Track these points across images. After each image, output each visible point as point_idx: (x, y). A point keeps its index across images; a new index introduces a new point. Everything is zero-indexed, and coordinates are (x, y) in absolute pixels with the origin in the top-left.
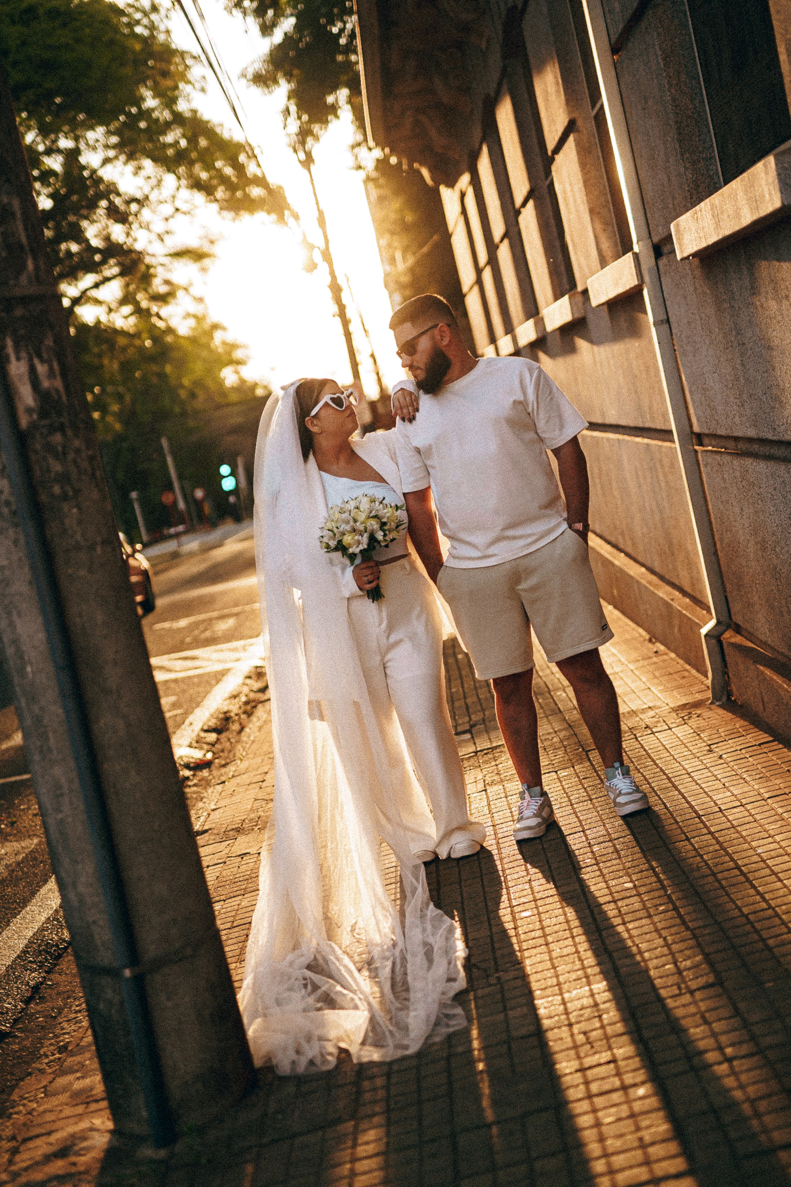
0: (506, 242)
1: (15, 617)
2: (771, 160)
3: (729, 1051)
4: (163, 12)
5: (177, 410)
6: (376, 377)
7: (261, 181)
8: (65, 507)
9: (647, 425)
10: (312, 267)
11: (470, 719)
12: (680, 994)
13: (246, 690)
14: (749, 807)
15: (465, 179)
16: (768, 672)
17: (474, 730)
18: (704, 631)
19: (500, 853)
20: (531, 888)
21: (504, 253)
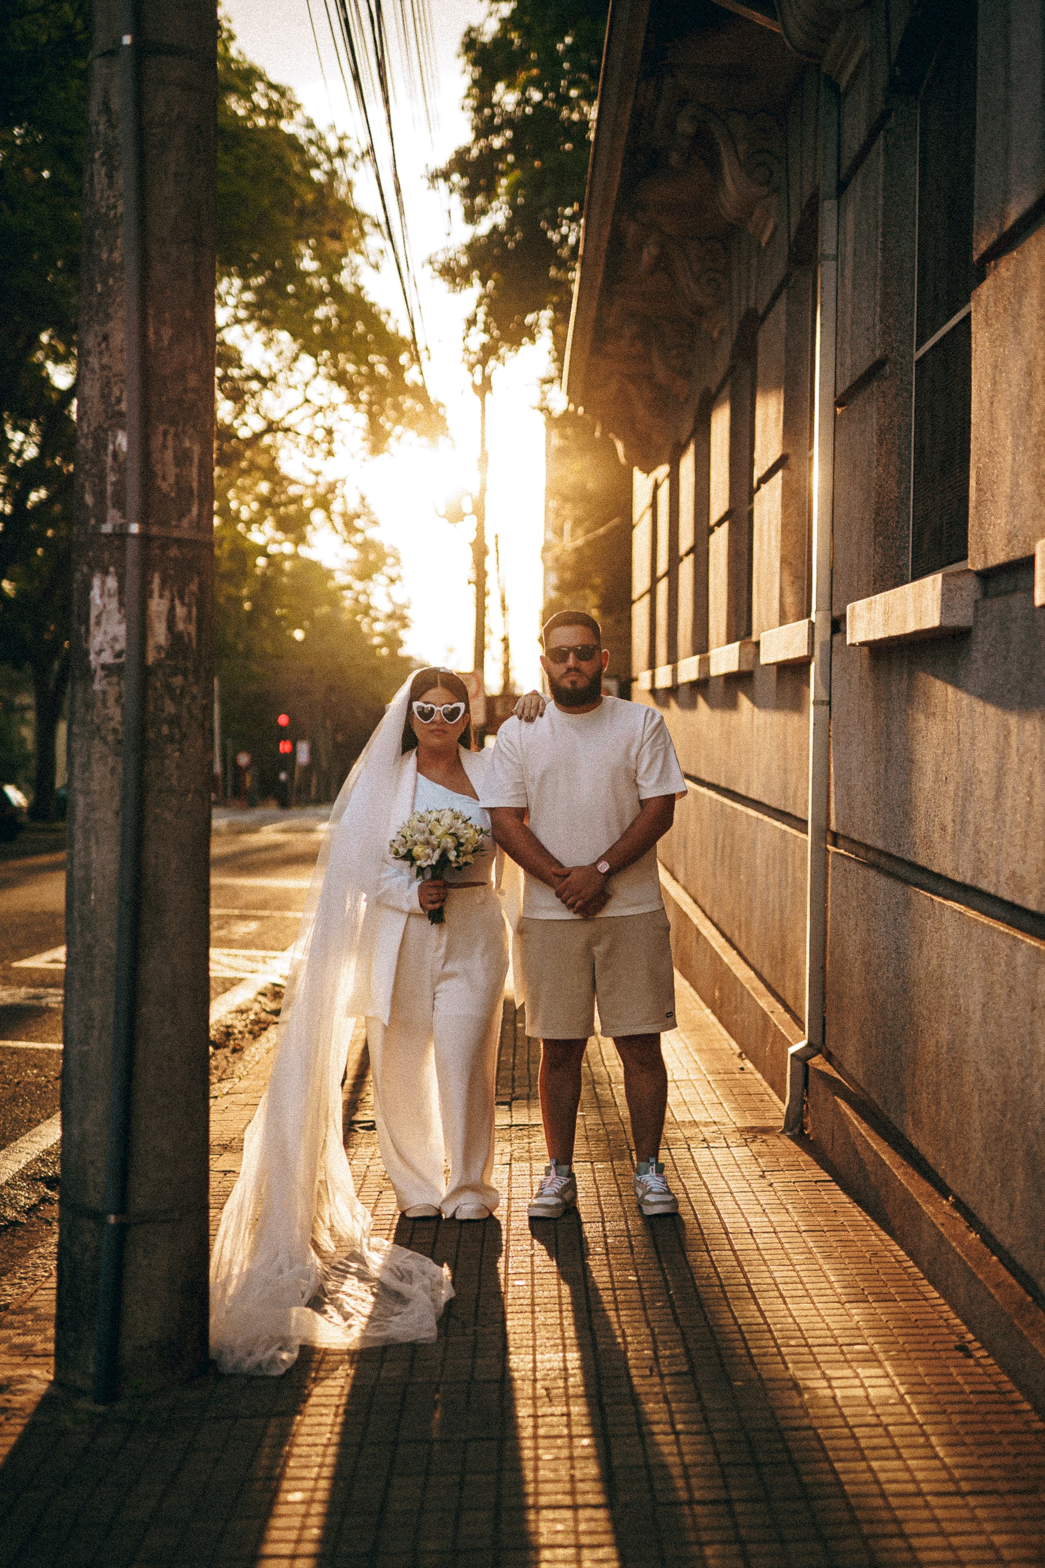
0: (692, 556)
1: (92, 843)
2: (939, 577)
3: (679, 1427)
4: (351, 159)
5: (241, 647)
6: (502, 667)
7: (419, 393)
8: (169, 749)
9: (788, 810)
10: (456, 517)
11: (514, 1092)
12: (651, 1375)
13: (256, 1007)
14: (780, 1235)
15: (663, 471)
16: (844, 1106)
17: (514, 1104)
18: (792, 1050)
19: (508, 1224)
20: (532, 1262)
21: (686, 569)
